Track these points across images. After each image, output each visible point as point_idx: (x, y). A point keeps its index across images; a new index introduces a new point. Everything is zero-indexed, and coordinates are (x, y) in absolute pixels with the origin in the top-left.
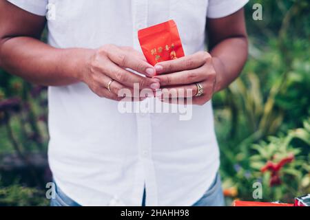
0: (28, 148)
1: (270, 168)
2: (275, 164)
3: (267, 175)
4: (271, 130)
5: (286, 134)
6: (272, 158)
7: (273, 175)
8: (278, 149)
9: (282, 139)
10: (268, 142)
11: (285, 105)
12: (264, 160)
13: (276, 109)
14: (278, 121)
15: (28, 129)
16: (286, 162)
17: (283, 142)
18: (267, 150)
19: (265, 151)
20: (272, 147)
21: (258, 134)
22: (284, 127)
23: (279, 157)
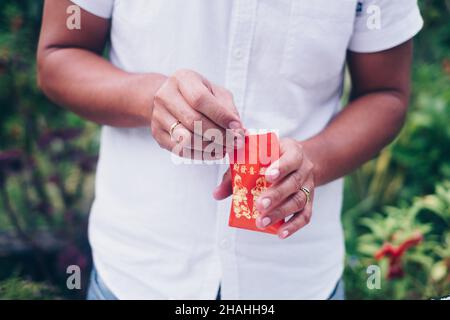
0: (32, 224)
1: (388, 253)
2: (395, 247)
3: (385, 263)
4: (387, 197)
5: (410, 204)
6: (390, 239)
7: (393, 263)
8: (400, 226)
9: (404, 210)
10: (385, 216)
11: (407, 160)
12: (379, 242)
13: (393, 166)
14: (397, 184)
15: (33, 195)
16: (411, 245)
17: (405, 215)
18: (383, 227)
19: (380, 228)
20: (390, 222)
21: (368, 203)
22: (406, 193)
23: (401, 238)
